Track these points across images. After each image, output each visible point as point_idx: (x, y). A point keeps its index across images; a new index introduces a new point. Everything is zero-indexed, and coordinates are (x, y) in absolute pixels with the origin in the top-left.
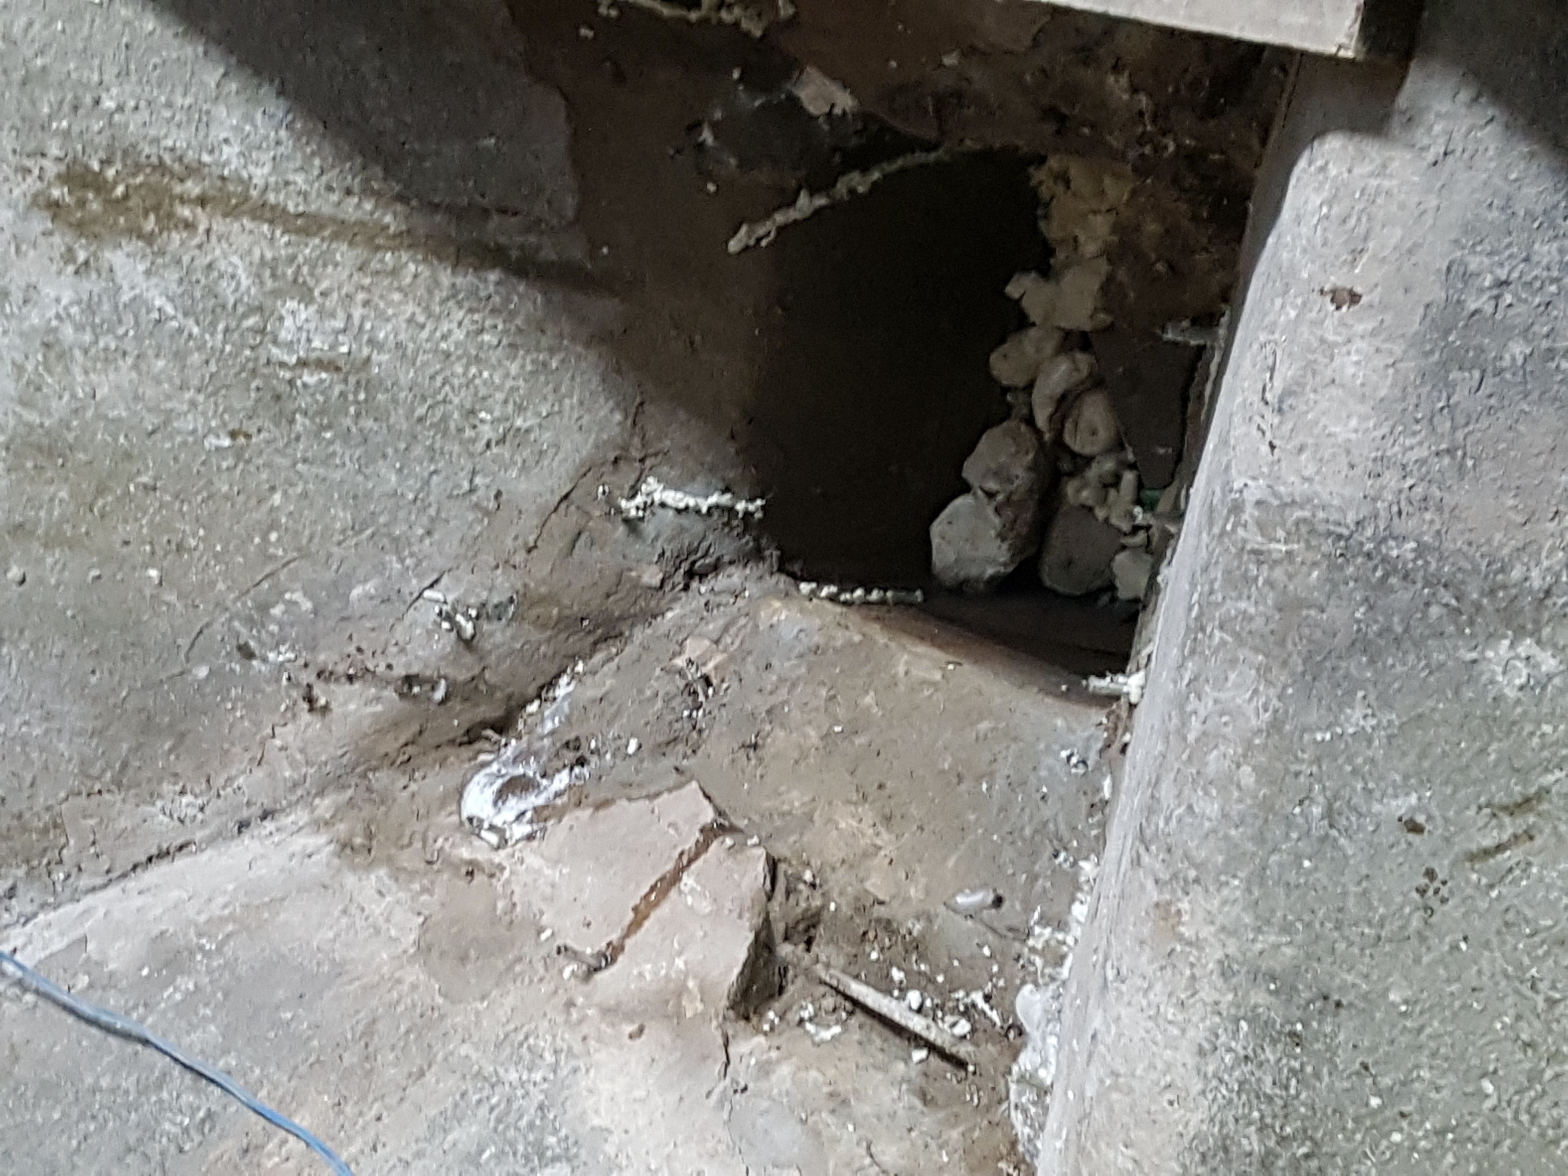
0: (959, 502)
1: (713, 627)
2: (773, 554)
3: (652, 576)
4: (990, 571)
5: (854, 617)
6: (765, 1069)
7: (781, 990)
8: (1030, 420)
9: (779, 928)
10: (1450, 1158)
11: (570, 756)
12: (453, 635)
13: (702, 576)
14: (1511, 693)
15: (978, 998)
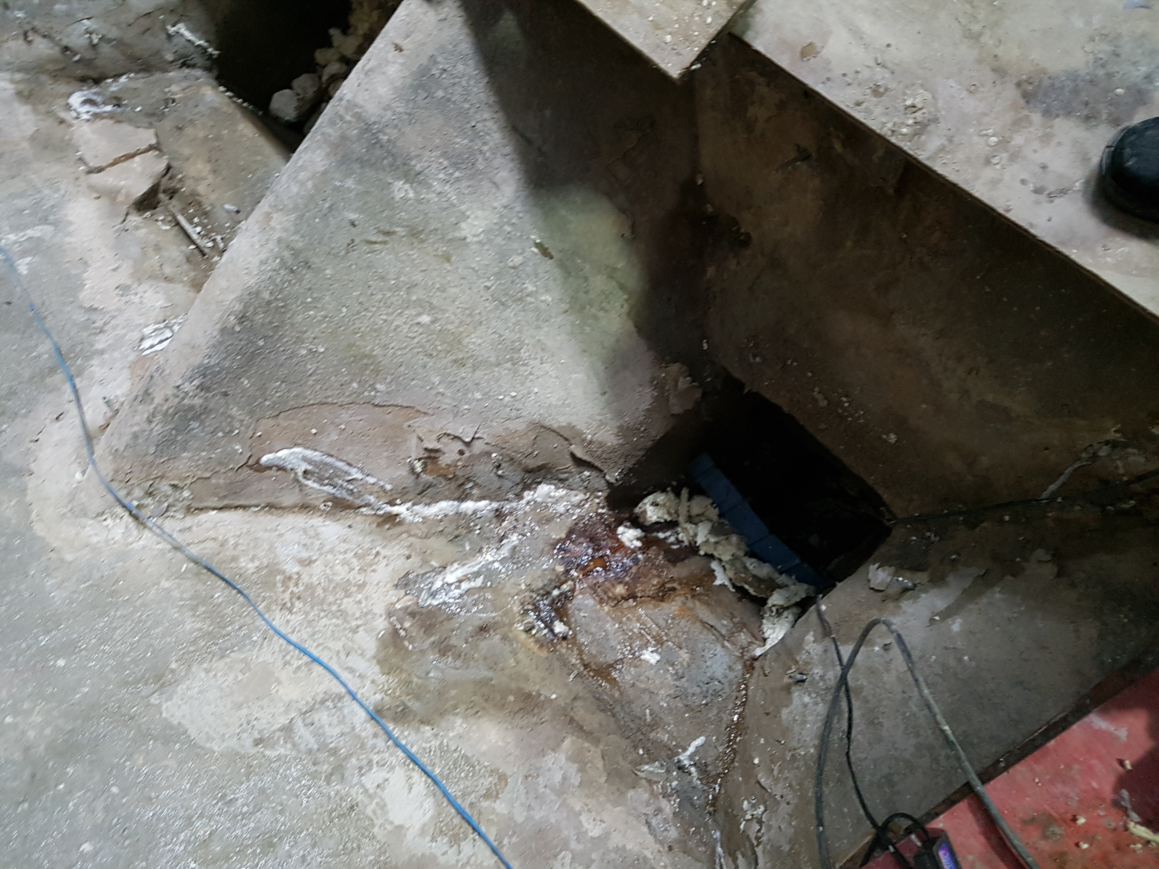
0: (287, 91)
1: (184, 84)
2: (215, 73)
3: (170, 57)
4: (287, 118)
5: (233, 106)
6: (137, 228)
7: (155, 208)
8: (320, 77)
9: (162, 188)
10: (324, 325)
11: (115, 102)
12: (88, 41)
13: (188, 66)
14: (397, 198)
15: (219, 238)
